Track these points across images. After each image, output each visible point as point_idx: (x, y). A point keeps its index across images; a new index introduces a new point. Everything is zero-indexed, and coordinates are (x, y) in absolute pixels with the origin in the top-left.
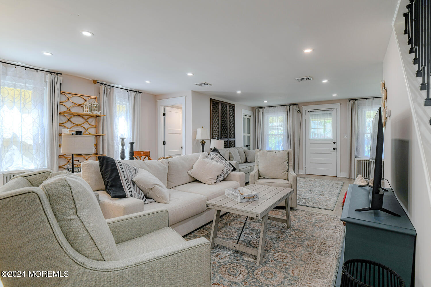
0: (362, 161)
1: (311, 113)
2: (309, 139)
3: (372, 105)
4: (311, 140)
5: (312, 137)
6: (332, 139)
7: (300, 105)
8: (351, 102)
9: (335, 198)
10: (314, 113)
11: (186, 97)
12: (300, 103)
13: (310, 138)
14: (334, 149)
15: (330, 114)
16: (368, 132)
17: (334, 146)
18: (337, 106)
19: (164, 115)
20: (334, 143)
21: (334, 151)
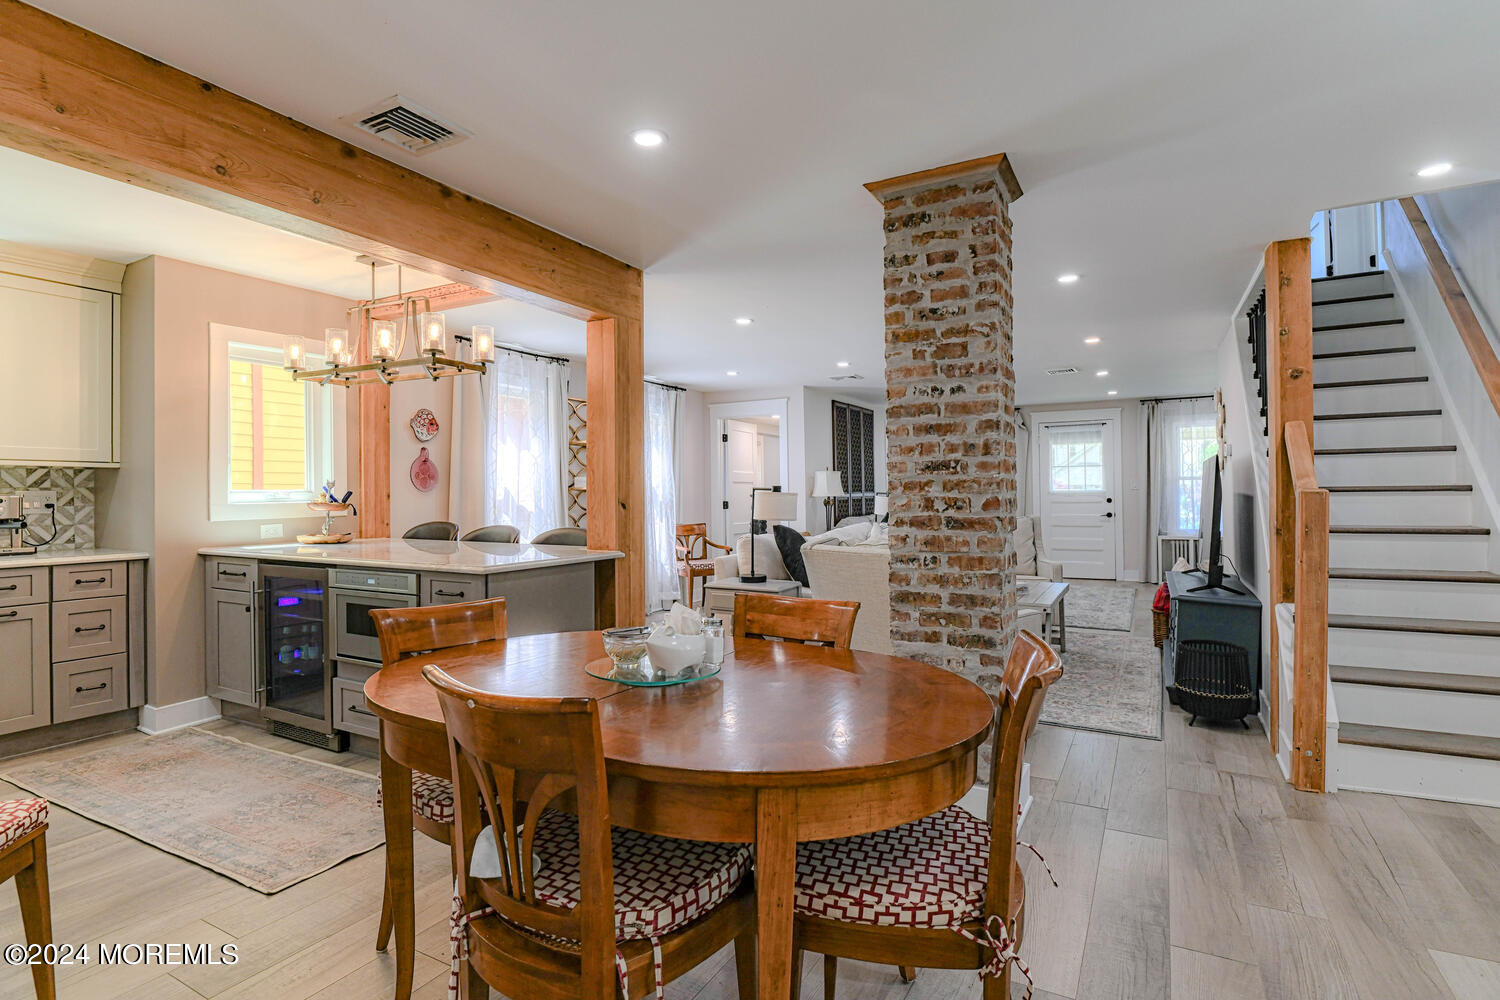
0: (1173, 543)
1: (1053, 431)
2: (1049, 493)
3: (1193, 413)
4: (1054, 494)
5: (1055, 489)
6: (1105, 493)
7: (1023, 411)
8: (1146, 406)
9: (1128, 614)
10: (1061, 430)
11: (788, 399)
12: (1023, 406)
13: (1051, 491)
14: (1109, 515)
15: (1098, 432)
16: (1185, 475)
17: (1109, 508)
18: (1114, 414)
19: (725, 438)
20: (1109, 500)
21: (1109, 521)
